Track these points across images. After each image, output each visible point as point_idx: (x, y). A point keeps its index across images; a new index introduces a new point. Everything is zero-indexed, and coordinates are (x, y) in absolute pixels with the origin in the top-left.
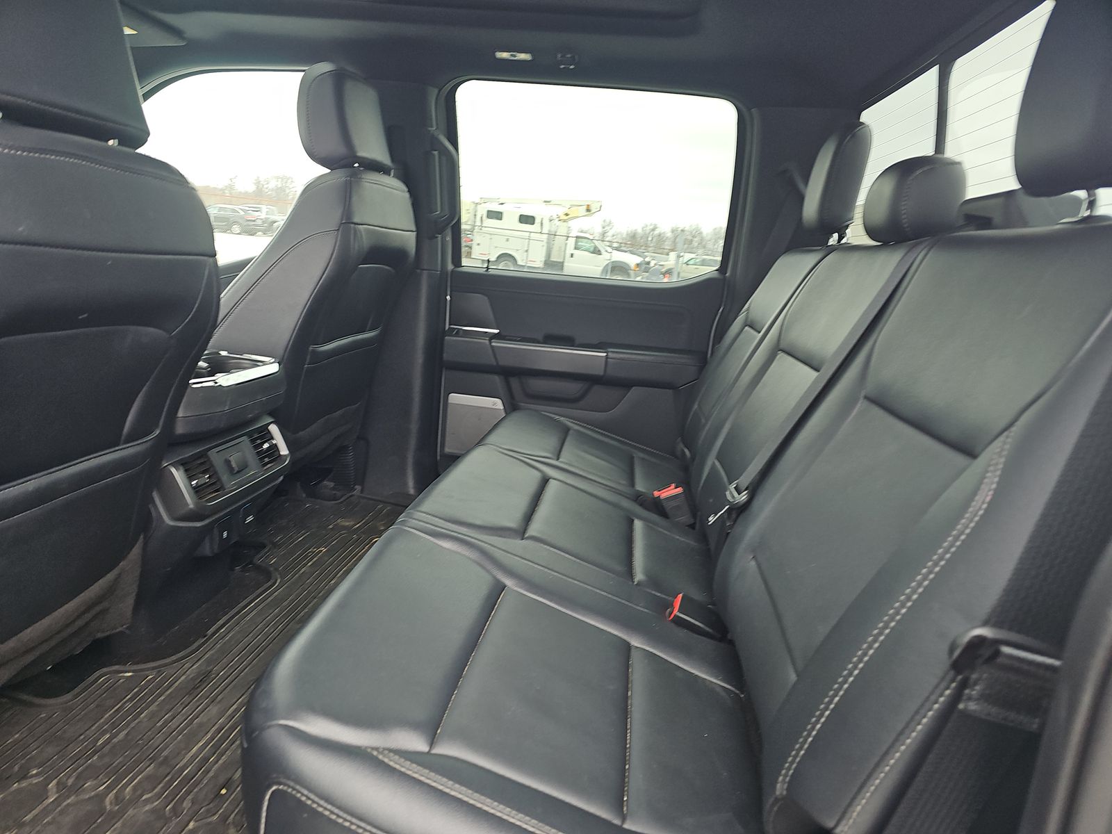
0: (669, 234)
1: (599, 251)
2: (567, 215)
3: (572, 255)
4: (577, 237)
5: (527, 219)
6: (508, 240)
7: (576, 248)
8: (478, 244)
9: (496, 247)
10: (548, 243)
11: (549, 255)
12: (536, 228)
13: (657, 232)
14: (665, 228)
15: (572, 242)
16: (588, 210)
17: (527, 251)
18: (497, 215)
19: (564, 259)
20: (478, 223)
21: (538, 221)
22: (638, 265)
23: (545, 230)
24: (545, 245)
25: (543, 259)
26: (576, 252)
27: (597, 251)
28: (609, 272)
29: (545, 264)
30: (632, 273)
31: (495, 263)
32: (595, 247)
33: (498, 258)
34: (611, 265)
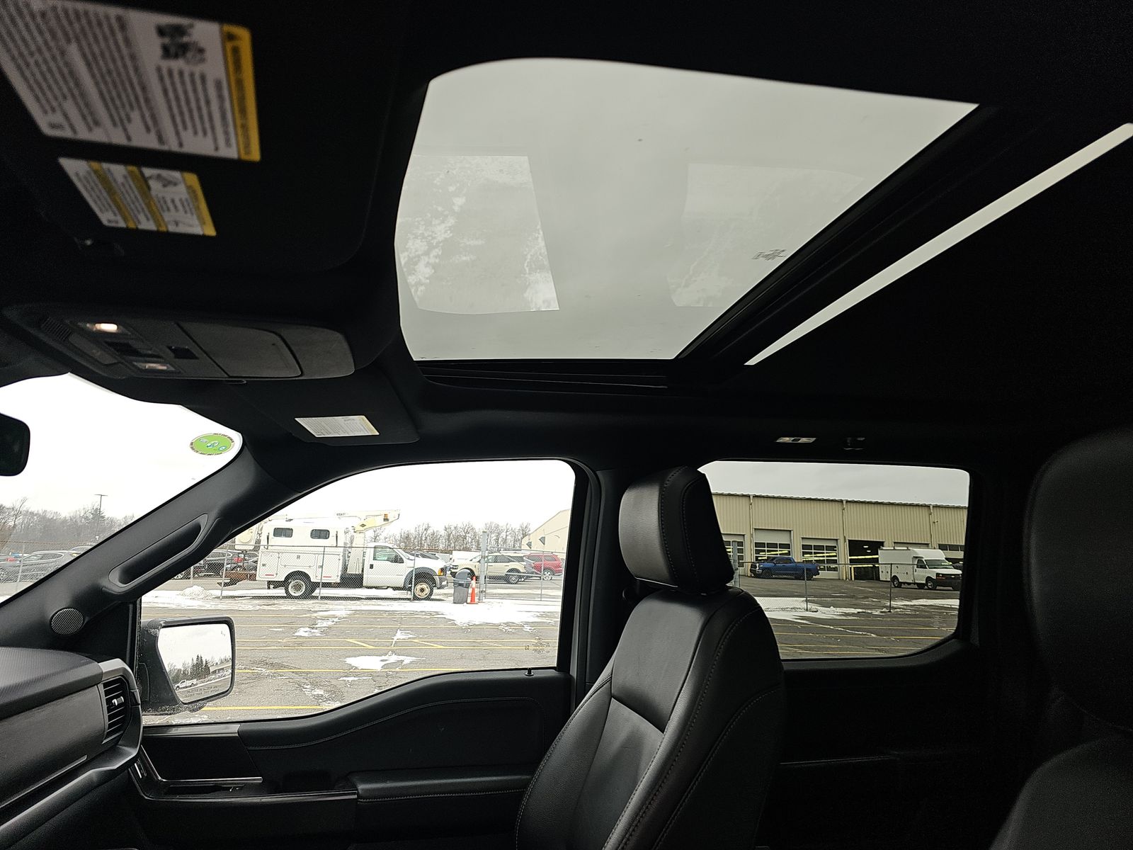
0: (443, 533)
1: (401, 559)
2: (363, 525)
3: (372, 566)
4: (375, 547)
5: (321, 534)
6: (298, 557)
7: (374, 559)
8: (264, 565)
9: (285, 566)
10: (344, 556)
11: (345, 568)
12: (331, 541)
13: (430, 532)
14: (438, 527)
15: (370, 553)
16: (386, 519)
17: (322, 567)
18: (286, 532)
19: (363, 571)
20: (264, 542)
21: (332, 534)
22: (442, 570)
23: (341, 543)
24: (341, 558)
25: (340, 574)
26: (374, 563)
27: (398, 560)
28: (413, 580)
29: (342, 578)
30: (437, 579)
31: (284, 584)
32: (396, 556)
33: (288, 577)
34: (414, 573)
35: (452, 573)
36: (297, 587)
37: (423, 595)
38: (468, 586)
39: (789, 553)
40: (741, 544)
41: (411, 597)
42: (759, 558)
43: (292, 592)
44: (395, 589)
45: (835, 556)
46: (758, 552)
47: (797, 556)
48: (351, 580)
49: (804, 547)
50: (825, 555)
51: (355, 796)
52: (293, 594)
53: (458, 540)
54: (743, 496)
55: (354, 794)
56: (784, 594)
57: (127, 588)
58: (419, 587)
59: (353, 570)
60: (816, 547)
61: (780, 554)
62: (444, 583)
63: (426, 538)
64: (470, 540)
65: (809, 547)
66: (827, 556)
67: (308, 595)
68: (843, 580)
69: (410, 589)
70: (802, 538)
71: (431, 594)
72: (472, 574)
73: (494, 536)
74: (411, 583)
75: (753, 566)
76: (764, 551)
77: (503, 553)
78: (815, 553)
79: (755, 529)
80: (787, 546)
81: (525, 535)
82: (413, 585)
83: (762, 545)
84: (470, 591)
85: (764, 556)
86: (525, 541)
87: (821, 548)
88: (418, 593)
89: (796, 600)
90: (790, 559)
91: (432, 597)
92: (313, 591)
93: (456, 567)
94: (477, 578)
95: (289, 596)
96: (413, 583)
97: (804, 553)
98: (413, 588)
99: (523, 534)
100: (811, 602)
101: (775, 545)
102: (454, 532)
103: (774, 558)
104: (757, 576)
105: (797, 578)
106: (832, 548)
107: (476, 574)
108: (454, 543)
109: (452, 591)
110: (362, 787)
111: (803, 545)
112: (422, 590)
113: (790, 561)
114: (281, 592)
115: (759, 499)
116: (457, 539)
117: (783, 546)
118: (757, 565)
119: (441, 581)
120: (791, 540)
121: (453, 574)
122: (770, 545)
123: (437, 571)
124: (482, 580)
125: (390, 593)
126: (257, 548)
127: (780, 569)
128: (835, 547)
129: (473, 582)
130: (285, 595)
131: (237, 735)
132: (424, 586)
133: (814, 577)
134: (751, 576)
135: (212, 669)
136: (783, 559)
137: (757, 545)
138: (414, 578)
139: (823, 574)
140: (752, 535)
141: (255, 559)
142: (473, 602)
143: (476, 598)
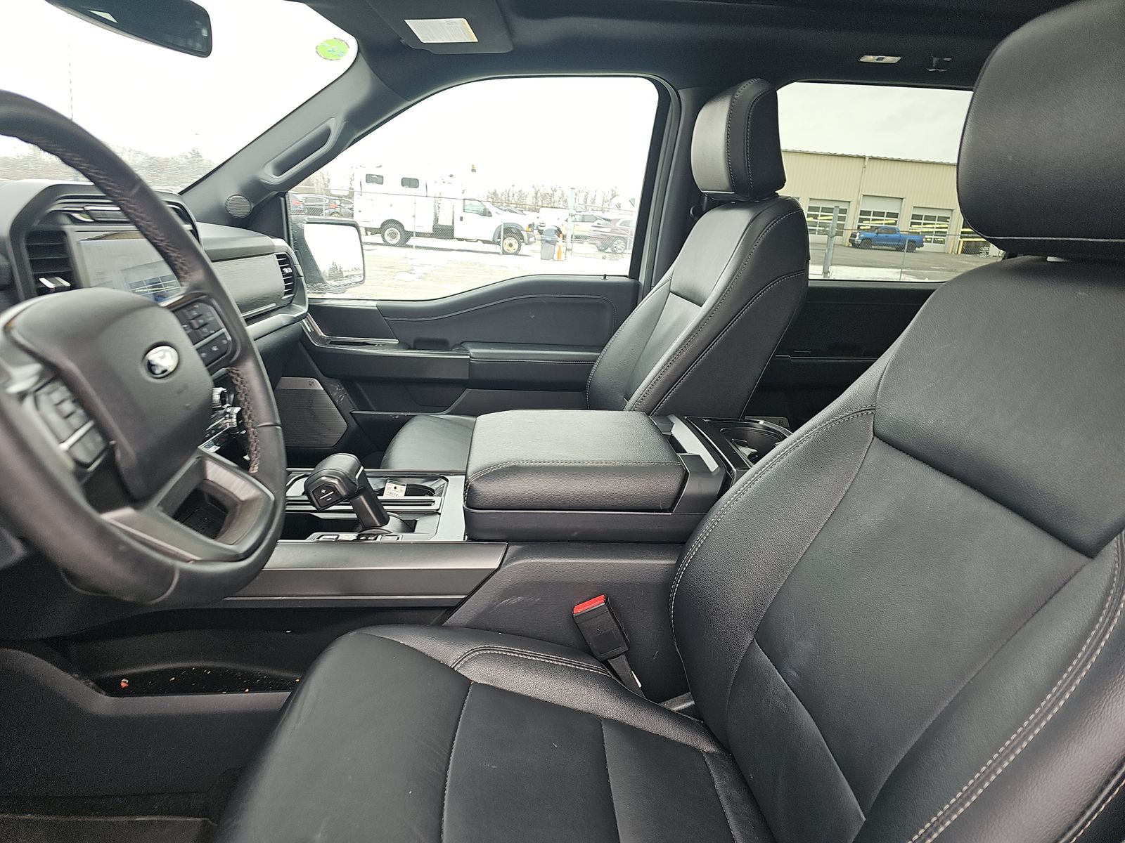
1: (489, 212)
3: (461, 219)
4: (464, 200)
5: (410, 183)
6: (391, 205)
7: (464, 211)
9: (380, 214)
10: (434, 207)
11: (436, 220)
12: (421, 190)
15: (459, 204)
17: (414, 216)
18: (379, 180)
19: (453, 223)
21: (422, 184)
22: (530, 226)
23: (431, 193)
24: (432, 209)
25: (432, 224)
26: (464, 215)
27: (486, 213)
28: (502, 234)
29: (434, 229)
30: (525, 234)
31: (380, 231)
32: (485, 209)
33: (383, 225)
34: (502, 227)
35: (539, 231)
36: (393, 236)
37: (512, 250)
38: (553, 243)
39: (895, 224)
40: (844, 211)
41: (501, 251)
42: (861, 228)
43: (388, 238)
44: (485, 242)
45: (947, 228)
46: (861, 220)
47: (904, 226)
48: (444, 232)
49: (914, 217)
50: (935, 226)
51: (469, 357)
52: (390, 242)
53: (545, 200)
54: (858, 157)
55: (467, 355)
56: (879, 265)
57: (279, 181)
58: (507, 241)
59: (444, 221)
60: (927, 218)
61: (886, 224)
62: (532, 240)
63: (513, 195)
64: (558, 200)
65: (920, 217)
66: (937, 228)
67: (403, 244)
68: (948, 253)
69: (498, 243)
70: (914, 207)
71: (519, 249)
72: (559, 232)
73: (582, 196)
74: (499, 238)
75: (854, 235)
76: (869, 220)
77: (590, 213)
78: (924, 224)
79: (864, 195)
80: (896, 215)
81: (614, 196)
82: (502, 239)
83: (868, 213)
84: (557, 249)
85: (867, 225)
86: (615, 201)
87: (933, 218)
88: (506, 248)
89: (891, 272)
90: (895, 229)
91: (520, 253)
92: (407, 240)
93: (542, 225)
94: (564, 237)
95: (386, 244)
96: (502, 237)
97: (912, 223)
98: (501, 242)
99: (612, 194)
100: (905, 273)
101: (881, 214)
102: (541, 191)
103: (877, 228)
104: (855, 246)
105: (898, 250)
106: (944, 219)
107: (564, 232)
108: (542, 201)
109: (539, 248)
110: (472, 351)
111: (913, 215)
112: (511, 245)
113: (894, 231)
114: (377, 238)
115: (876, 161)
116: (544, 197)
117: (890, 215)
118: (858, 234)
119: (529, 238)
120: (901, 208)
121: (541, 232)
122: (876, 214)
123: (525, 227)
124: (568, 238)
125: (480, 246)
126: (351, 196)
127: (882, 239)
128: (949, 218)
129: (560, 239)
130: (383, 242)
131: (376, 308)
132: (513, 241)
133: (917, 249)
134: (849, 246)
135: (345, 274)
136: (888, 229)
137: (862, 213)
138: (502, 232)
139: (927, 247)
140: (858, 202)
141: (350, 206)
142: (559, 259)
143: (563, 256)
